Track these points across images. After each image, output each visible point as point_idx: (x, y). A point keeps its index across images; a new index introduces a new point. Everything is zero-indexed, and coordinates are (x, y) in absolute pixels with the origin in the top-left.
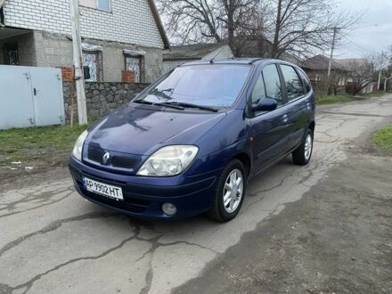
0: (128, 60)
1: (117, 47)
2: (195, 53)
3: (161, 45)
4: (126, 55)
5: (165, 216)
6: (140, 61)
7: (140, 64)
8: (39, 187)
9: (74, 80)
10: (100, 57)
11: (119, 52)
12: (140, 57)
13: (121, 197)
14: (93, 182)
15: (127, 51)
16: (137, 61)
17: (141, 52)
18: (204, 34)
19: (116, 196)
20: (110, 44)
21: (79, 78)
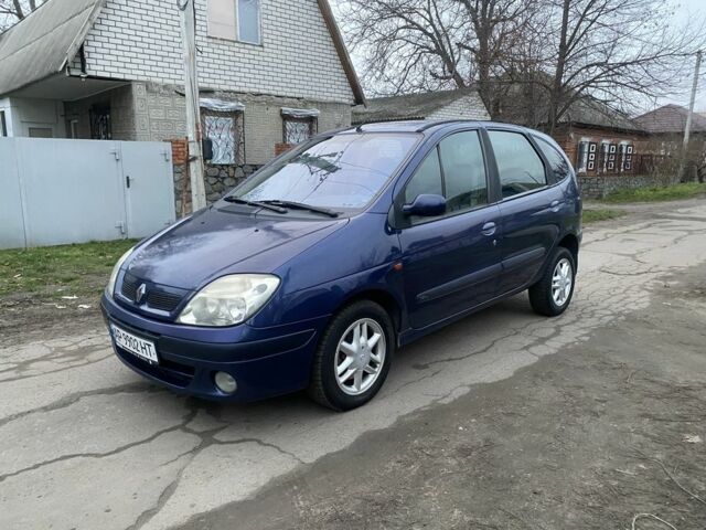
0: (289, 125)
1: (269, 104)
2: (415, 110)
3: (346, 97)
4: (286, 118)
5: (220, 393)
6: (311, 127)
7: (310, 132)
8: (80, 338)
9: (188, 162)
10: (240, 121)
11: (274, 111)
12: (311, 120)
13: (155, 358)
14: (122, 332)
15: (288, 110)
16: (306, 126)
17: (313, 111)
18: (435, 76)
19: (148, 357)
20: (259, 98)
21: (194, 159)
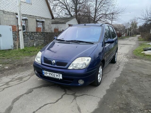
0: (38, 23)
1: (34, 18)
2: (63, 21)
3: (51, 18)
5: (79, 85)
7: (43, 25)
8: (16, 75)
10: (27, 21)
11: (35, 20)
12: (43, 22)
13: (61, 78)
14: (48, 72)
15: (38, 20)
16: (41, 23)
17: (43, 20)
18: (66, 14)
20: (31, 16)
21: (20, 30)
